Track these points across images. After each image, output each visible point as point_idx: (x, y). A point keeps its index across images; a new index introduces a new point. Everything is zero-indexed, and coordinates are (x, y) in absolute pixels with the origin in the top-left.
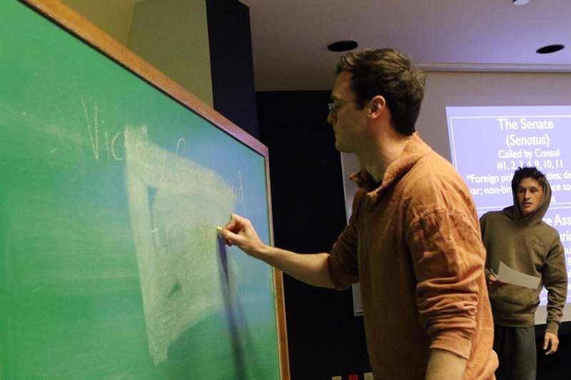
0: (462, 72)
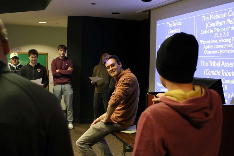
0: (156, 9)
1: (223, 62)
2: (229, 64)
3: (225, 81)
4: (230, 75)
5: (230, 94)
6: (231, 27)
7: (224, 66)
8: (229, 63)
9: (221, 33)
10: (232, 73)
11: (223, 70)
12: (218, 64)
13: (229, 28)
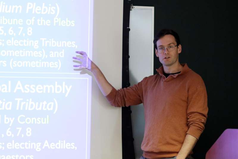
1: (19, 83)
2: (35, 88)
3: (26, 120)
4: (38, 107)
5: (40, 144)
6: (38, 20)
7: (23, 91)
8: (34, 86)
9: (11, 28)
10: (43, 105)
11: (19, 100)
12: (6, 88)
13: (33, 20)
